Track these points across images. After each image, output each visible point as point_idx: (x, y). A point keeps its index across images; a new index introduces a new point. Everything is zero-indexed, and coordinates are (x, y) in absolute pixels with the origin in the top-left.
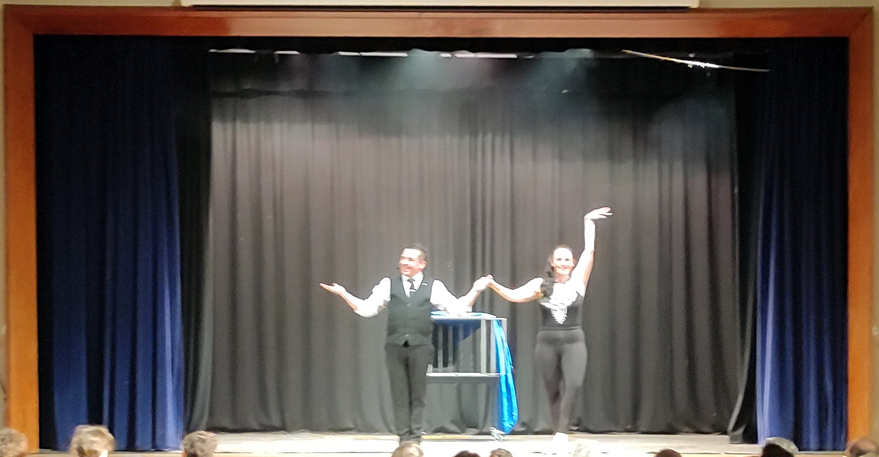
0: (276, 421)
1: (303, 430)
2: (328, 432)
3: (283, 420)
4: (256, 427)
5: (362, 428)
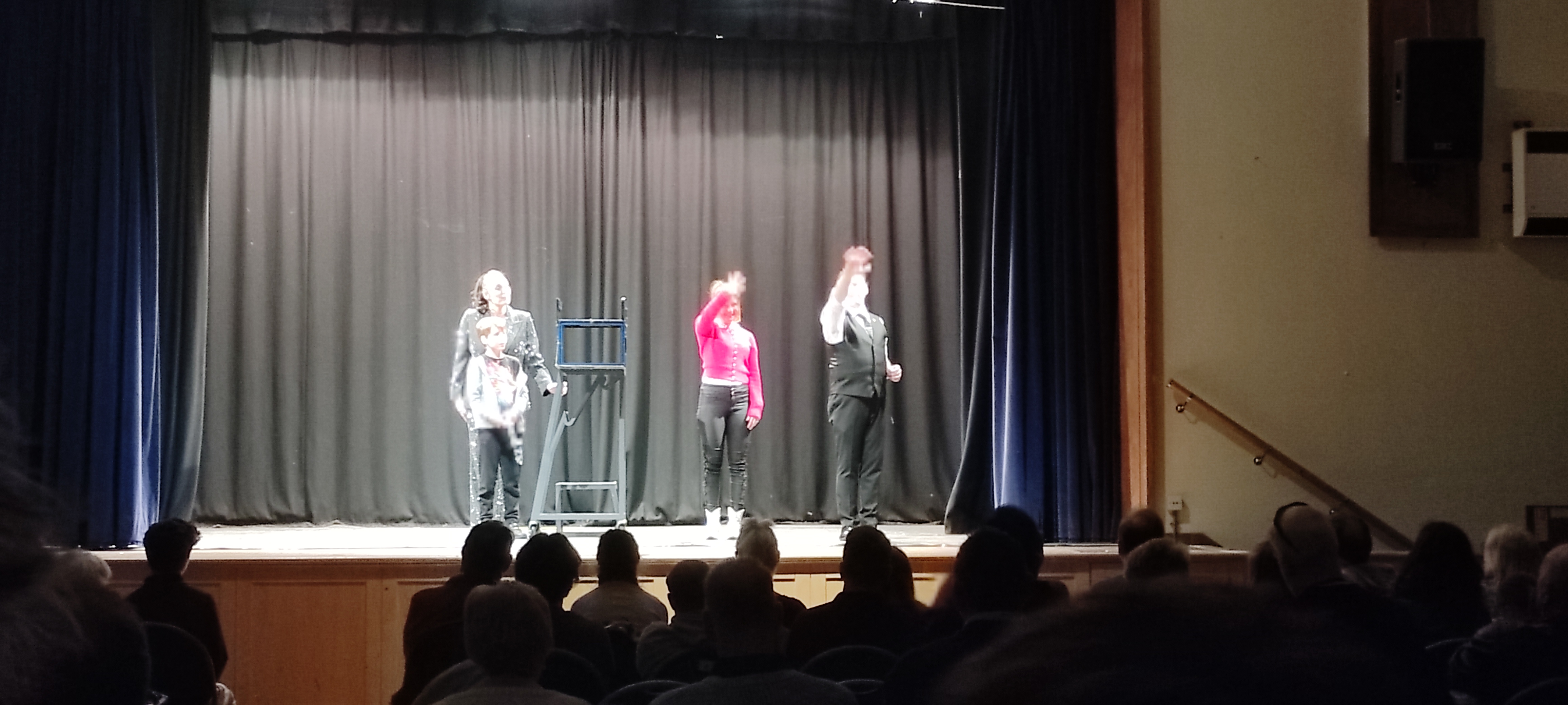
0: (297, 507)
1: (337, 521)
2: (374, 524)
3: (307, 505)
4: (269, 517)
5: (423, 518)
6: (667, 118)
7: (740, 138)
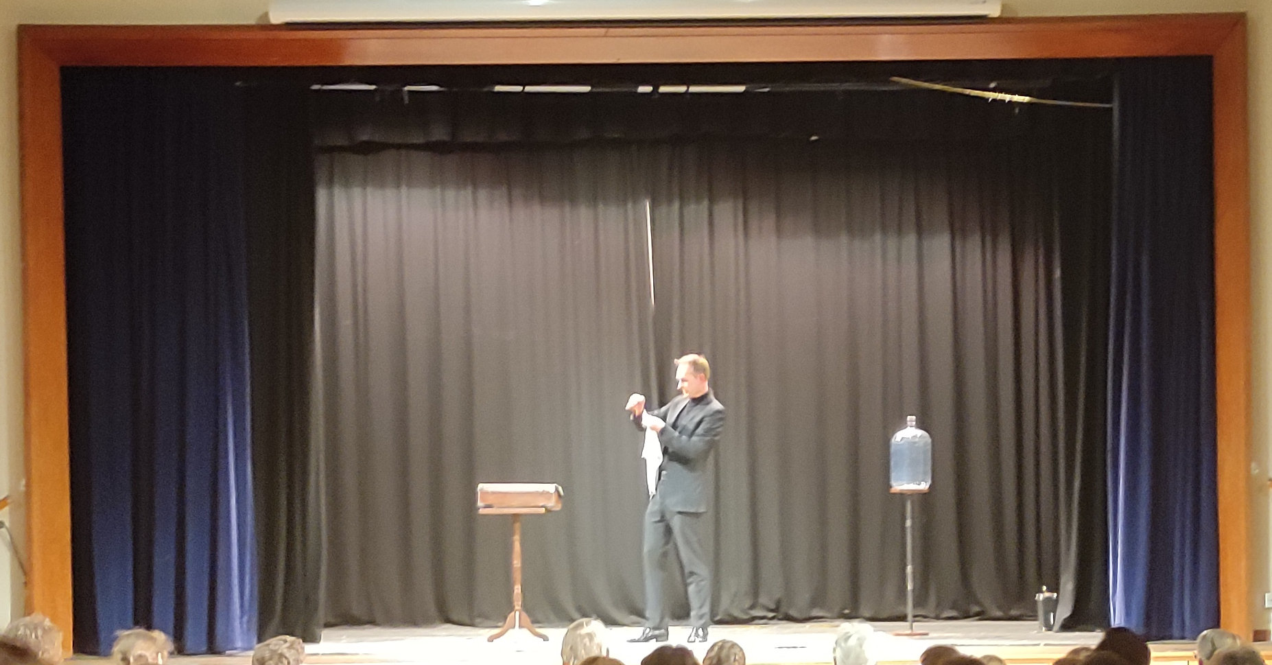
6: (770, 221)
7: (844, 239)
